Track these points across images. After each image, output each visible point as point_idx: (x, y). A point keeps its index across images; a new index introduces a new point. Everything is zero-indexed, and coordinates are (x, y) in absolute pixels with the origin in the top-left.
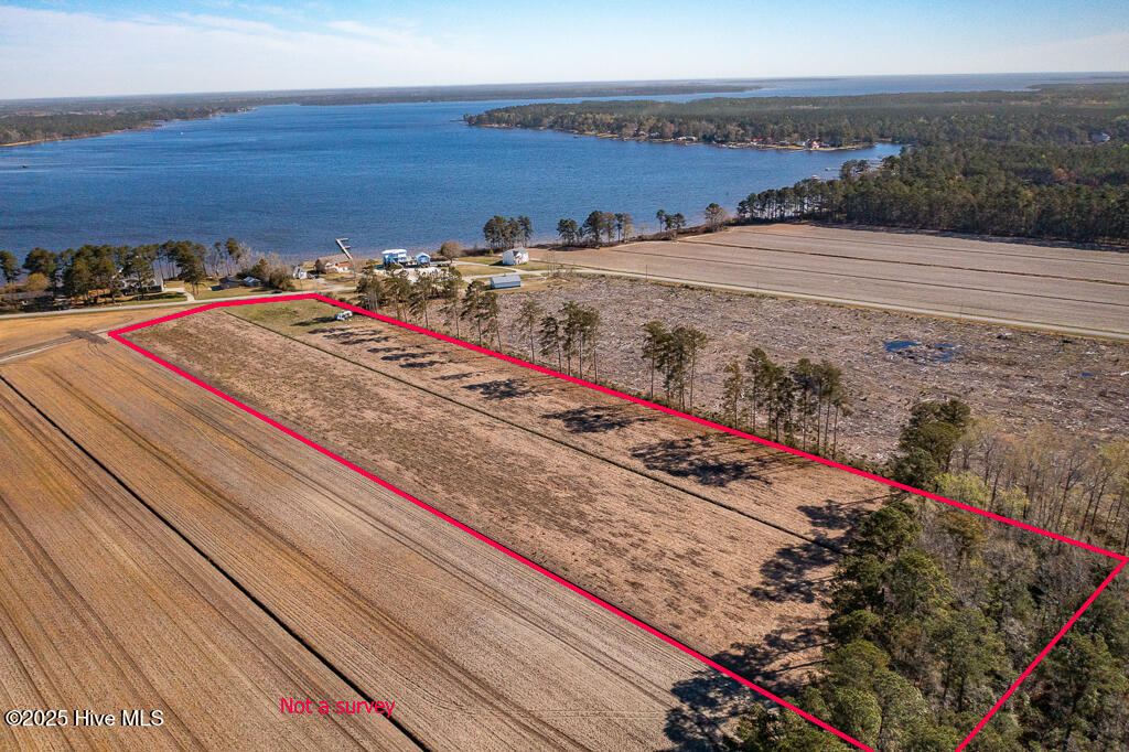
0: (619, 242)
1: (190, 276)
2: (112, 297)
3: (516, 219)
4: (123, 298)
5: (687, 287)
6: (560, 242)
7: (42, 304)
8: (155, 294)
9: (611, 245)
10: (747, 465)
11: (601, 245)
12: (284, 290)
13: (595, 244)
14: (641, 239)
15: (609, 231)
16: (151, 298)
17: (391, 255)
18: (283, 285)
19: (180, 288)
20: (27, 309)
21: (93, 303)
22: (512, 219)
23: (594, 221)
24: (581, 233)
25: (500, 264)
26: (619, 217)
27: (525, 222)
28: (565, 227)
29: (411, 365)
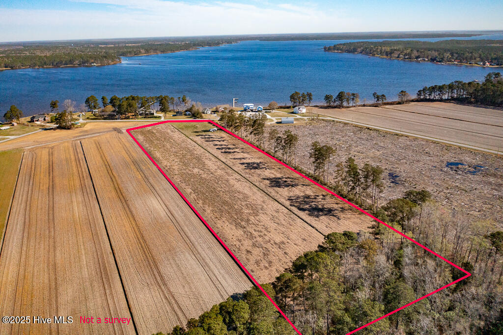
0: (353, 106)
1: (163, 110)
2: (135, 116)
3: (306, 94)
4: (140, 117)
5: (368, 129)
6: (326, 105)
7: (111, 117)
8: (151, 116)
9: (348, 107)
10: (336, 210)
11: (343, 107)
12: (198, 118)
13: (340, 107)
14: (364, 106)
15: (348, 101)
16: (149, 118)
17: (247, 106)
18: (199, 116)
19: (161, 114)
20: (105, 119)
21: (128, 118)
22: (303, 93)
23: (340, 97)
24: (335, 101)
25: (293, 113)
26: (353, 95)
27: (310, 95)
28: (328, 98)
29: (225, 152)
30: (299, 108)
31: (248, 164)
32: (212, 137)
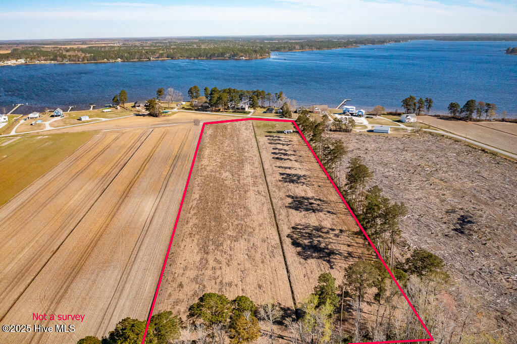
0: (486, 120)
2: (227, 109)
3: (424, 99)
4: (231, 110)
6: (450, 115)
7: (204, 109)
8: (242, 110)
9: (479, 121)
11: (471, 120)
12: (286, 117)
13: (467, 119)
14: (503, 120)
15: (479, 112)
16: (238, 112)
17: (347, 109)
18: (287, 115)
19: (252, 110)
21: (219, 111)
22: (421, 99)
23: (469, 106)
24: (462, 111)
25: (399, 121)
26: (488, 105)
27: (429, 102)
28: (452, 107)
29: (277, 158)
30: (407, 116)
31: (289, 175)
32: (279, 140)
